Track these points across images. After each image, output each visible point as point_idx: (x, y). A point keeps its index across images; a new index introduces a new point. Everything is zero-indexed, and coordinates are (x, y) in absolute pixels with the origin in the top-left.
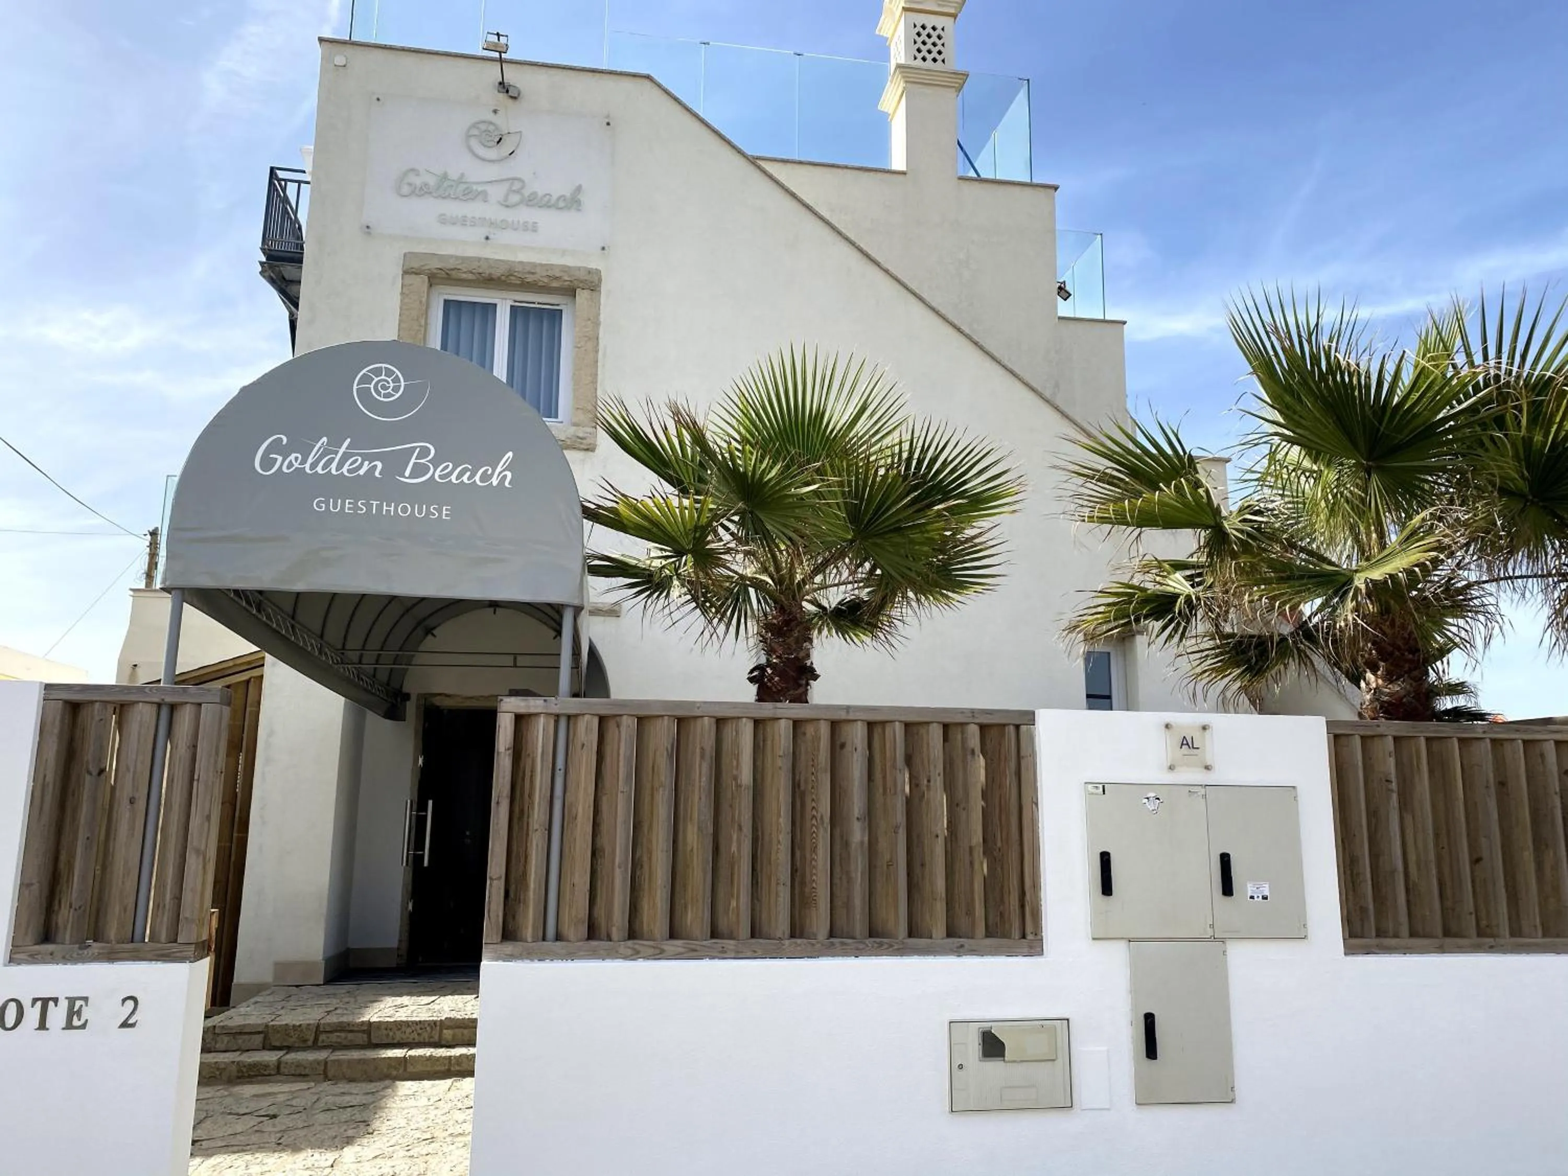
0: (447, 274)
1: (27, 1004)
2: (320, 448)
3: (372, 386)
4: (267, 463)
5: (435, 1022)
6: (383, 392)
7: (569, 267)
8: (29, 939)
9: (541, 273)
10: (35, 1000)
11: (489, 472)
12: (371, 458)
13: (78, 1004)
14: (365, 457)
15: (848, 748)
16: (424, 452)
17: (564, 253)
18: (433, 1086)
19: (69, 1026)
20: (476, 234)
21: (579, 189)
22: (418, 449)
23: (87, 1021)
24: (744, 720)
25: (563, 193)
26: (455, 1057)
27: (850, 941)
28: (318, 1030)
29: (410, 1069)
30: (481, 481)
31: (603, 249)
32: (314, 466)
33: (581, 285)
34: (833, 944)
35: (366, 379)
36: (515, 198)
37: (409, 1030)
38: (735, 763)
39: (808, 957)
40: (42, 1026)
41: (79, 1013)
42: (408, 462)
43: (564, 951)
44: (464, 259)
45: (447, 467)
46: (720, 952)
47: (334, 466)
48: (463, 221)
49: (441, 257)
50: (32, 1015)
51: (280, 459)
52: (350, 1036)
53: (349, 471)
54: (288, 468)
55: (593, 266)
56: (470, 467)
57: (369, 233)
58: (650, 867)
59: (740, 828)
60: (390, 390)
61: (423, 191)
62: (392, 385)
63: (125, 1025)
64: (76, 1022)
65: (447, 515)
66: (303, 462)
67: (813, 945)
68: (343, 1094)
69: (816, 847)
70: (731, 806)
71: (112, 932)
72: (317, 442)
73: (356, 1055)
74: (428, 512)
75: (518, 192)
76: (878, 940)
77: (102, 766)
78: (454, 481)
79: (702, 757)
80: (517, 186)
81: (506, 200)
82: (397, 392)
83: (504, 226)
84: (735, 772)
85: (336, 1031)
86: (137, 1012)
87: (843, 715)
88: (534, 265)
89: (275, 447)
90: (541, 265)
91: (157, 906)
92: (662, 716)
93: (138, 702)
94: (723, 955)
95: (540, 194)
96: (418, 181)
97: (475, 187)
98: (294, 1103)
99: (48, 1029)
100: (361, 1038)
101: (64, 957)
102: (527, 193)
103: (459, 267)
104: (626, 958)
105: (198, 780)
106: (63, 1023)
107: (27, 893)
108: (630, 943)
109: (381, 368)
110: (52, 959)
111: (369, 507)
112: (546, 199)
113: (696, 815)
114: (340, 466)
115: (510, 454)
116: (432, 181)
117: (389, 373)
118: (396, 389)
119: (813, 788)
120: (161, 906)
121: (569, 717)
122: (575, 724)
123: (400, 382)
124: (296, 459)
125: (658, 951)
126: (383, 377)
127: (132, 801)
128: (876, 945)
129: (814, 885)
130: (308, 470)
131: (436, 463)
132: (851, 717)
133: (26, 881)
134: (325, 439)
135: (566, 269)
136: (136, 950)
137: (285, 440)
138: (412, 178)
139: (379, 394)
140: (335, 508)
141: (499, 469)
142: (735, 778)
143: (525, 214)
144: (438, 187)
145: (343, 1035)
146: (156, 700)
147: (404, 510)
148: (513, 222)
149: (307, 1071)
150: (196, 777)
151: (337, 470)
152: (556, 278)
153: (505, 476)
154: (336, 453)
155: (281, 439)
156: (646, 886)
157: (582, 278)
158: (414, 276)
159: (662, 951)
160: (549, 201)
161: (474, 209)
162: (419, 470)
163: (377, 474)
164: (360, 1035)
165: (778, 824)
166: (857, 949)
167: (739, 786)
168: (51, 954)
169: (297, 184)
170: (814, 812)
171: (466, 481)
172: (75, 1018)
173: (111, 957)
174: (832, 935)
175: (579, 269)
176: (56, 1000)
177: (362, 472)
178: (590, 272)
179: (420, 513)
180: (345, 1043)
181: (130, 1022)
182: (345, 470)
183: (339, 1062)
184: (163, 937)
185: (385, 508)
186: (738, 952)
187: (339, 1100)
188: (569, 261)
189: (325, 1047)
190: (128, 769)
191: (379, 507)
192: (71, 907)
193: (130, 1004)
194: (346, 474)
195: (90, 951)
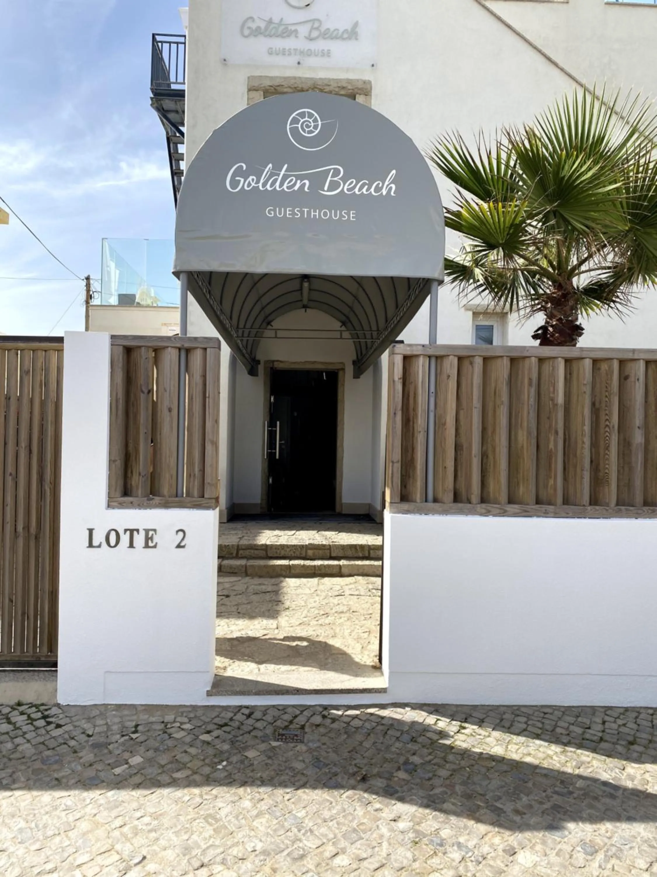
0: (275, 89)
1: (121, 532)
2: (268, 172)
3: (299, 126)
4: (234, 184)
5: (303, 546)
6: (307, 130)
7: (351, 80)
8: (118, 493)
9: (334, 85)
10: (126, 530)
11: (380, 185)
12: (301, 178)
13: (151, 533)
14: (298, 177)
15: (632, 379)
16: (336, 172)
17: (348, 70)
18: (308, 582)
19: (147, 546)
20: (292, 60)
21: (356, 24)
22: (332, 171)
23: (156, 543)
24: (560, 359)
25: (346, 28)
26: (318, 566)
27: (631, 508)
28: (238, 548)
29: (293, 571)
30: (375, 192)
31: (373, 65)
32: (264, 185)
33: (359, 92)
34: (620, 510)
35: (295, 121)
36: (315, 34)
37: (288, 550)
38: (551, 389)
39: (603, 518)
40: (131, 545)
41: (152, 538)
42: (326, 181)
43: (441, 509)
44: (285, 78)
45: (352, 182)
46: (544, 513)
47: (278, 184)
48: (284, 52)
49: (271, 78)
50: (125, 539)
51: (242, 180)
52: (256, 552)
53: (288, 188)
54: (248, 186)
55: (366, 78)
56: (367, 182)
57: (226, 65)
58: (494, 458)
59: (557, 433)
60: (311, 128)
61: (257, 32)
62: (312, 124)
63: (179, 546)
64: (150, 544)
65: (353, 217)
66: (258, 182)
67: (607, 510)
68: (260, 584)
69: (609, 446)
70: (549, 418)
71: (166, 490)
72: (266, 168)
73: (262, 563)
74: (341, 216)
75: (317, 29)
76: (651, 508)
77: (150, 387)
78: (357, 193)
79: (530, 384)
80: (316, 25)
81: (310, 35)
82: (316, 129)
83: (309, 53)
84: (551, 395)
85: (249, 549)
86: (186, 539)
87: (630, 356)
88: (330, 80)
89: (239, 172)
90: (333, 79)
91: (189, 476)
92: (502, 357)
93: (167, 347)
94: (546, 515)
95: (332, 29)
96: (254, 26)
97: (290, 28)
98: (234, 588)
99: (134, 548)
100: (262, 553)
101: (139, 505)
102: (323, 29)
103: (282, 84)
104: (481, 515)
105: (209, 397)
106: (143, 544)
107: (114, 466)
108: (484, 505)
109: (305, 112)
110: (132, 506)
111: (302, 213)
112: (335, 33)
113: (525, 424)
114: (281, 185)
115: (394, 172)
116: (263, 25)
117: (310, 115)
118: (316, 127)
119: (606, 406)
120: (192, 474)
121: (437, 357)
122: (442, 362)
123: (318, 121)
124: (253, 180)
125: (503, 511)
126: (306, 119)
127: (170, 410)
128: (650, 511)
129: (607, 471)
130: (261, 188)
131: (345, 179)
132: (636, 357)
133: (113, 459)
134: (270, 165)
135: (349, 81)
136: (180, 502)
137: (245, 167)
138: (250, 24)
139: (304, 131)
140: (280, 214)
141: (387, 183)
142: (552, 400)
143: (321, 45)
144: (266, 28)
145: (252, 551)
146: (178, 345)
147: (325, 214)
148: (315, 50)
149: (236, 571)
150: (207, 395)
151: (280, 187)
152: (343, 88)
153: (391, 188)
154: (278, 175)
155: (242, 167)
156: (491, 469)
157: (360, 87)
158: (255, 92)
159: (505, 511)
160: (338, 33)
161: (289, 43)
162: (334, 186)
163: (306, 189)
164: (262, 552)
165: (583, 431)
166: (637, 513)
167: (555, 405)
168: (132, 503)
169: (168, 44)
170: (607, 423)
171: (365, 192)
172: (150, 541)
173: (166, 505)
174: (617, 504)
175: (358, 80)
176: (138, 531)
177: (296, 188)
178: (364, 82)
179: (336, 216)
180: (254, 556)
181: (182, 544)
182: (285, 187)
183: (252, 566)
184: (196, 493)
185: (312, 213)
186: (556, 513)
187: (259, 588)
188: (352, 76)
189: (242, 558)
190: (165, 391)
191: (309, 213)
192: (140, 474)
193: (181, 534)
194: (286, 189)
195: (154, 502)
